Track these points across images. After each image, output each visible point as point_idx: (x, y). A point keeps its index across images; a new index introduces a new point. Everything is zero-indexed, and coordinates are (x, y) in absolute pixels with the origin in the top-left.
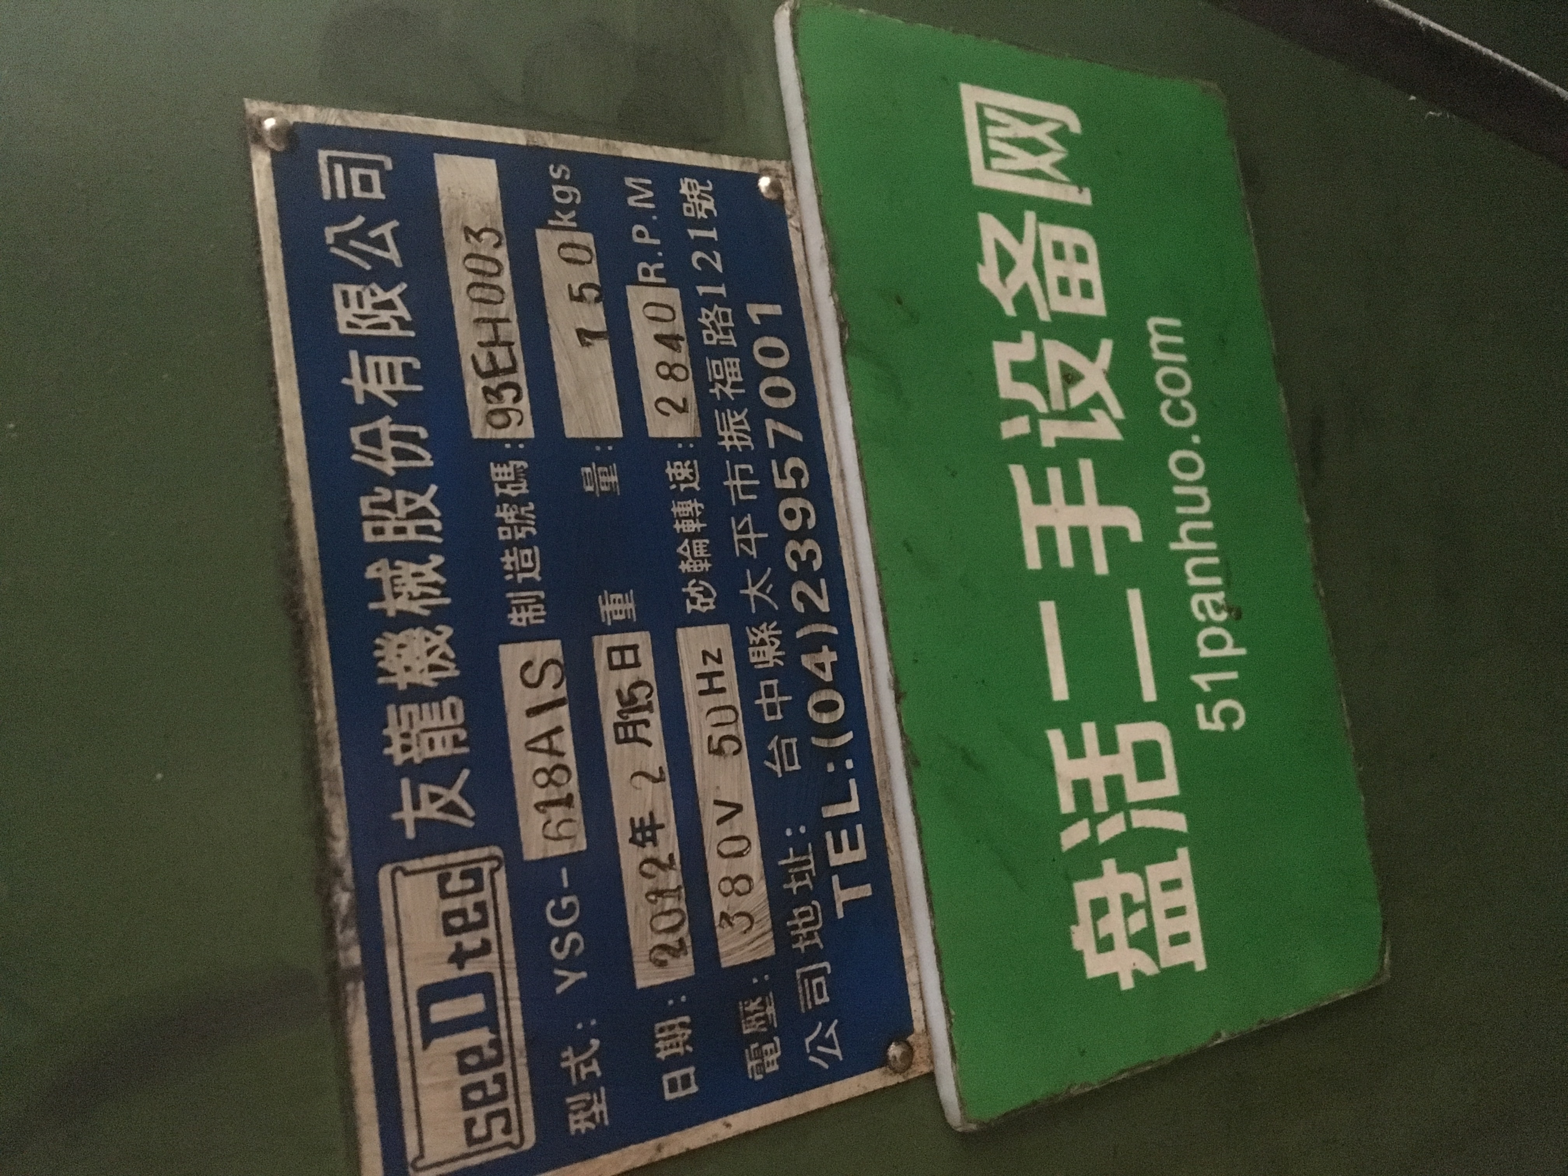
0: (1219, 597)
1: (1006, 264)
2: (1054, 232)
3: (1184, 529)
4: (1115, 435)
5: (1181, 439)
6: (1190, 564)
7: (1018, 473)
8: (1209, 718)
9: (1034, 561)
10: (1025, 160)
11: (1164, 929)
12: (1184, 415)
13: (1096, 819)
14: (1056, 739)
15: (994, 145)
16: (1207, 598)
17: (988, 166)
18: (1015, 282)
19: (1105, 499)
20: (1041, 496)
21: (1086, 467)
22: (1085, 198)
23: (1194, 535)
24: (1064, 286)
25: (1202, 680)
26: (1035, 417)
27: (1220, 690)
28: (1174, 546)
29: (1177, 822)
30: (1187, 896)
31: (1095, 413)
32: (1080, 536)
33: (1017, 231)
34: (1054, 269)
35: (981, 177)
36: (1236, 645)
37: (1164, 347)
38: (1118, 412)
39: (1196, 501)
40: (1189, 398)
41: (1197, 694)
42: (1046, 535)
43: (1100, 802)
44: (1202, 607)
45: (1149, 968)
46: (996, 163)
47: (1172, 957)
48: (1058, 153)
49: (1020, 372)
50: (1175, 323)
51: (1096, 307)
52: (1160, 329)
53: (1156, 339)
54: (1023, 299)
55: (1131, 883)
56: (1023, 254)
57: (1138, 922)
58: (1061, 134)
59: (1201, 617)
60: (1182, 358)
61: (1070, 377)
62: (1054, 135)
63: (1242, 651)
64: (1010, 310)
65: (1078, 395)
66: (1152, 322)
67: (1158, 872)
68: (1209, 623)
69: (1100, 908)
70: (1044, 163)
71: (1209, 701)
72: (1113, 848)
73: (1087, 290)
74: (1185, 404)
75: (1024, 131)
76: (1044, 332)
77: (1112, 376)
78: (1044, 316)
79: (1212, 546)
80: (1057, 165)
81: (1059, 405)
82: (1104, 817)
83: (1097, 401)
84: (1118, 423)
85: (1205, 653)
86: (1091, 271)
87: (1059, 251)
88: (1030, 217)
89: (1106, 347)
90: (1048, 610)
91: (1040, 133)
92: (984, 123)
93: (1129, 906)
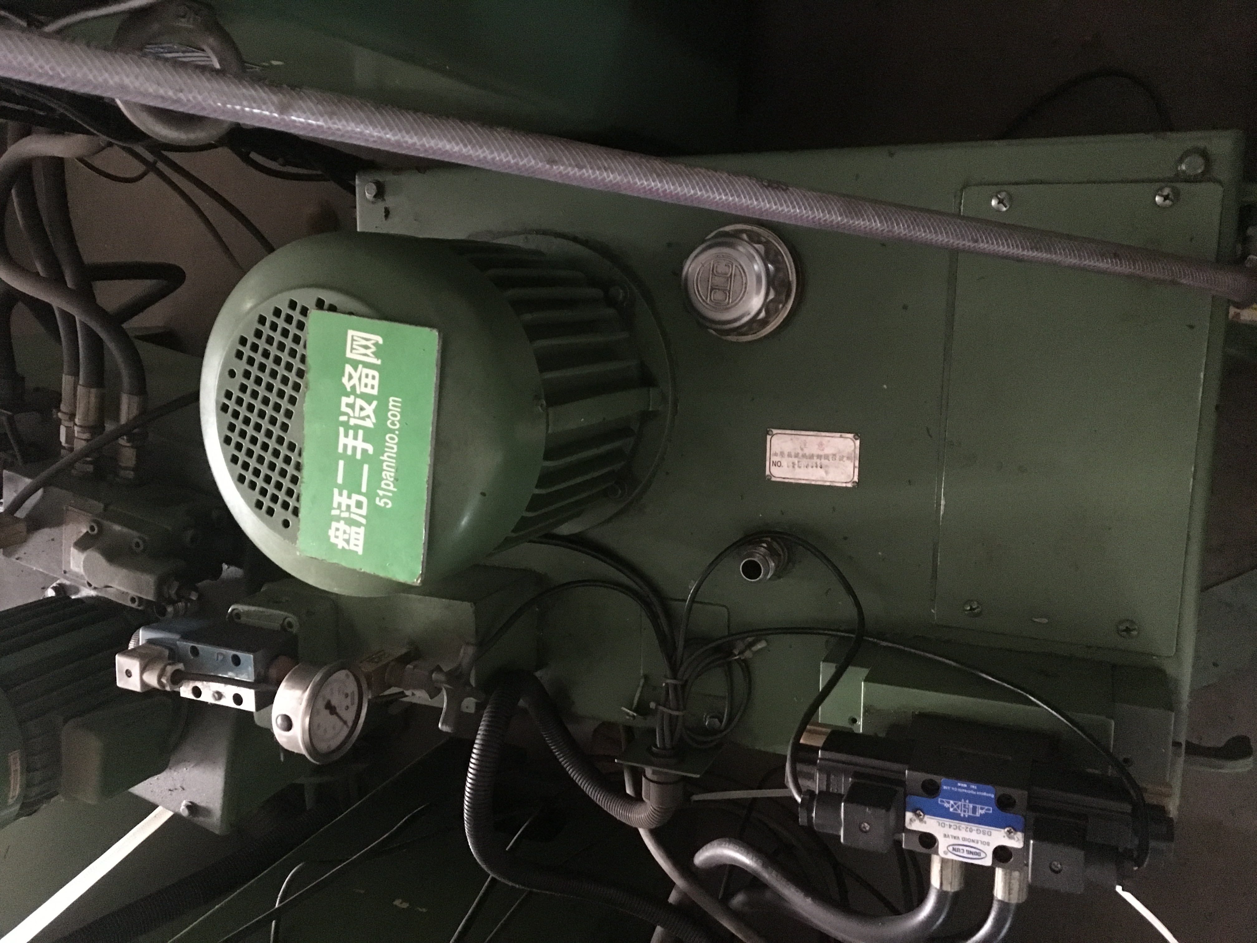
0: (393, 474)
1: (350, 377)
2: (366, 371)
3: (386, 454)
4: (372, 426)
5: (392, 431)
6: (385, 464)
8: (380, 501)
9: (340, 450)
10: (363, 351)
11: (352, 542)
12: (395, 425)
13: (341, 511)
14: (336, 491)
15: (354, 346)
16: (388, 474)
17: (351, 352)
18: (352, 383)
19: (364, 441)
22: (379, 362)
23: (389, 457)
24: (366, 385)
25: (381, 493)
26: (349, 417)
27: (385, 496)
28: (381, 458)
29: (364, 521)
30: (361, 537)
31: (367, 419)
32: (354, 449)
33: (356, 369)
34: (364, 380)
35: (349, 355)
36: (394, 487)
37: (393, 406)
38: (374, 420)
39: (393, 448)
40: (398, 421)
41: (378, 495)
42: (345, 446)
43: (344, 508)
44: (386, 475)
45: (346, 547)
46: (354, 351)
47: (352, 547)
48: (374, 349)
49: (348, 405)
50: (400, 400)
51: (375, 392)
52: (394, 401)
53: (391, 403)
54: (353, 387)
56: (356, 376)
57: (346, 537)
58: (376, 344)
59: (385, 477)
60: (399, 410)
61: (362, 409)
62: (374, 344)
63: (395, 490)
64: (349, 389)
65: (363, 414)
66: (391, 399)
67: (354, 529)
68: (387, 479)
69: (337, 529)
70: (368, 352)
71: (381, 498)
72: (344, 519)
73: (373, 387)
74: (396, 422)
75: (364, 343)
76: (357, 396)
77: (375, 411)
79: (394, 461)
80: (373, 353)
81: (357, 415)
82: (343, 511)
83: (368, 417)
84: (374, 424)
85: (383, 486)
86: (376, 383)
87: (367, 376)
88: (360, 366)
91: (369, 343)
92: (353, 340)
93: (345, 532)
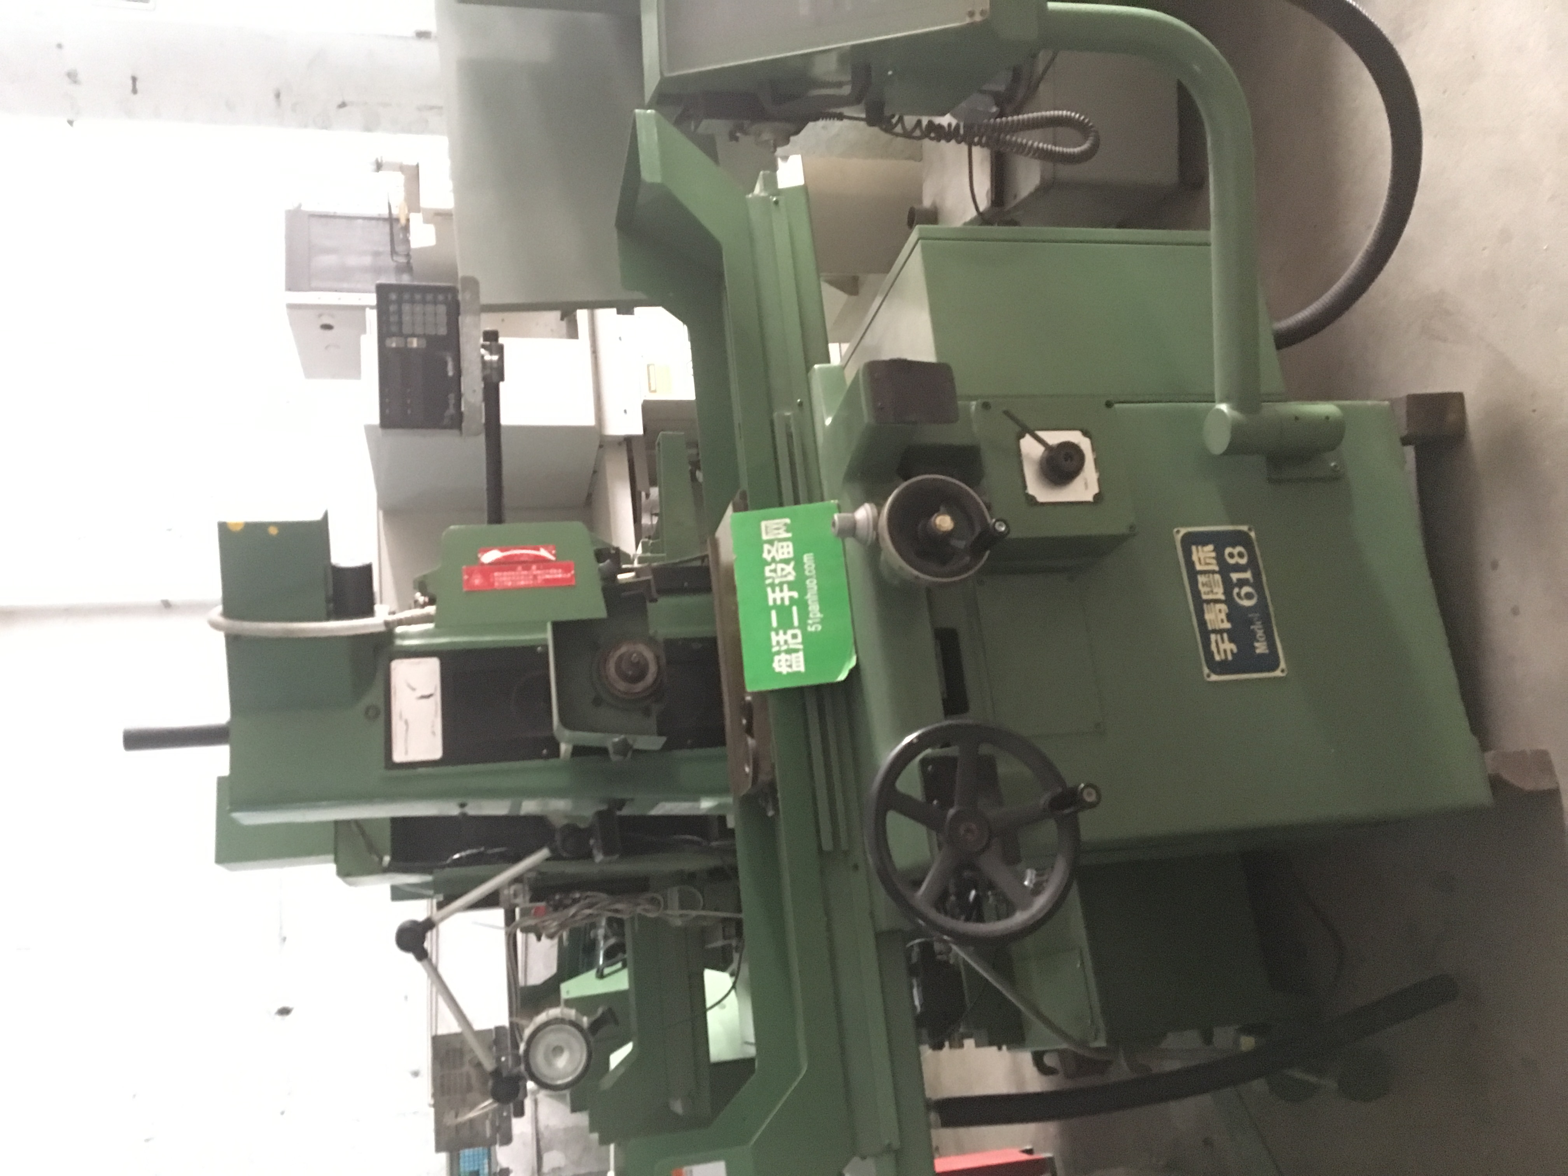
7: (769, 590)
20: (774, 591)
21: (785, 587)
55: (788, 657)
78: (777, 559)
89: (792, 564)
90: (774, 614)
